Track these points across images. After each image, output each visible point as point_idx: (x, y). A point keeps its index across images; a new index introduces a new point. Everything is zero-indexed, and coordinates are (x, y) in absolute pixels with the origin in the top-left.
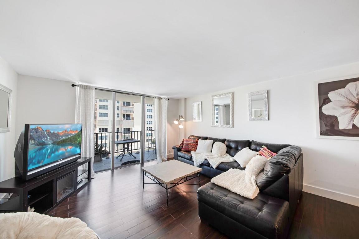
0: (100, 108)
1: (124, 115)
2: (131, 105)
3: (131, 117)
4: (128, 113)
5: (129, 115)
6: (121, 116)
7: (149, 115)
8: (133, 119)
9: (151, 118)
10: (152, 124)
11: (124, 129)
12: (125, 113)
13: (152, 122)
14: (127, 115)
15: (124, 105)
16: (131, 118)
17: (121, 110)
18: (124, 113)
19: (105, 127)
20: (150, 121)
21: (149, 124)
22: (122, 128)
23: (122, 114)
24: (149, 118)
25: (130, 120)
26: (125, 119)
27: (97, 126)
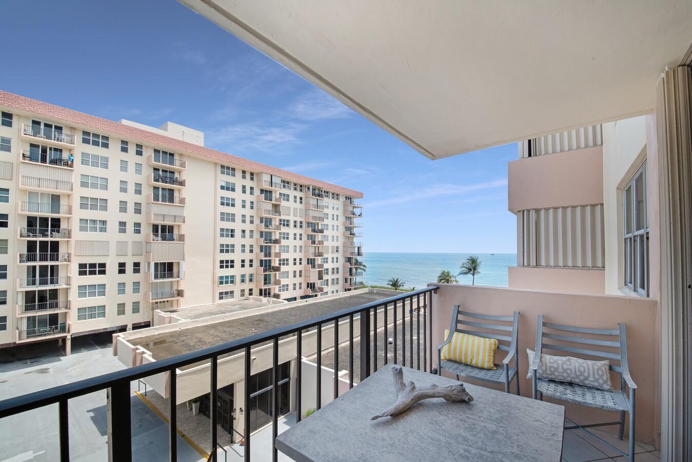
0: (83, 206)
1: (155, 228)
2: (176, 199)
3: (176, 232)
4: (168, 223)
5: (171, 229)
6: (146, 230)
7: (227, 230)
8: (182, 238)
9: (232, 236)
10: (233, 251)
11: (156, 264)
12: (160, 222)
13: (233, 246)
14: (164, 227)
15: (156, 198)
16: (175, 237)
17: (148, 213)
18: (156, 222)
19: (97, 261)
20: (227, 246)
21: (227, 251)
22: (149, 264)
23: (148, 224)
24: (227, 236)
25: (173, 240)
26: (159, 238)
27: (73, 258)
